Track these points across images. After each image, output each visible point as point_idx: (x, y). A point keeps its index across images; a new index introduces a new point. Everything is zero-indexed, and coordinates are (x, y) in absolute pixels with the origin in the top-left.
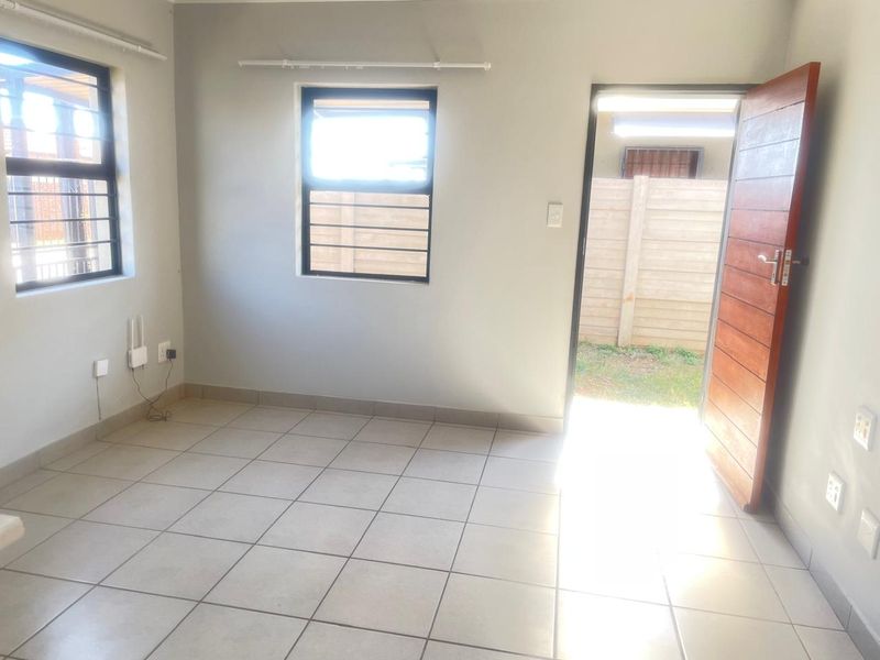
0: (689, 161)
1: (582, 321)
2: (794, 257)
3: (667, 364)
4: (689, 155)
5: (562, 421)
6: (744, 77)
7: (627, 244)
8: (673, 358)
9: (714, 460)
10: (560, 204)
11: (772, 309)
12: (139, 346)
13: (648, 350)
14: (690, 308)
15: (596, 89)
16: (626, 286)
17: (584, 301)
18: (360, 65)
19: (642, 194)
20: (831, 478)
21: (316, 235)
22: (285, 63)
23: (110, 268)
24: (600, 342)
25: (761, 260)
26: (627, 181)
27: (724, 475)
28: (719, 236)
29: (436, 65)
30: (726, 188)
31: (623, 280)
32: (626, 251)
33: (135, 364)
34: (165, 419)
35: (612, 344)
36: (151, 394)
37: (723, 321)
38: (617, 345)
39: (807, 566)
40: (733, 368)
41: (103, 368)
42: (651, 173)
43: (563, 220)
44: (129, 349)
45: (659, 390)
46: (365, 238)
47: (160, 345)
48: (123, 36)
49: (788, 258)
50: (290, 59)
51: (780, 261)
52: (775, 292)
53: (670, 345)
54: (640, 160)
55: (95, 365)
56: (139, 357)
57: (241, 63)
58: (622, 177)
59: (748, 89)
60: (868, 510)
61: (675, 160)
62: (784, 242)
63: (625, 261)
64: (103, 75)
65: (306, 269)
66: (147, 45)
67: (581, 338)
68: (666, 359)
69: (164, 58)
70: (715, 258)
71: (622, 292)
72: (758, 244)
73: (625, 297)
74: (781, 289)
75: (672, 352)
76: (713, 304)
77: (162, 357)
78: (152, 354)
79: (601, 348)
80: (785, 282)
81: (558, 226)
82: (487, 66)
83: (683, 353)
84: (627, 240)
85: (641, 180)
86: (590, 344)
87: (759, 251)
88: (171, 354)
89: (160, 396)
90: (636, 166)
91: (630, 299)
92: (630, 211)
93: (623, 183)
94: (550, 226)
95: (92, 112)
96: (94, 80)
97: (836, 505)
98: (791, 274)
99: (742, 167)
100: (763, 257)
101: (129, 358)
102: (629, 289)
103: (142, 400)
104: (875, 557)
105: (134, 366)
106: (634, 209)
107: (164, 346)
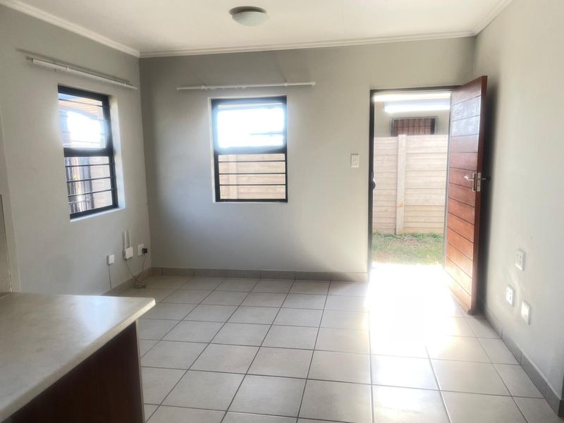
0: (430, 125)
1: (374, 220)
2: (482, 176)
3: (425, 242)
4: (430, 121)
5: (366, 274)
6: (451, 82)
7: (397, 175)
8: (428, 239)
9: (452, 291)
10: (357, 154)
11: (473, 204)
12: (129, 247)
13: (414, 235)
14: (436, 209)
15: (372, 92)
16: (398, 199)
17: (374, 209)
18: (244, 87)
19: (404, 145)
20: (508, 289)
21: (222, 180)
22: (203, 87)
23: (111, 204)
24: (386, 232)
25: (466, 179)
26: (395, 138)
27: (458, 297)
28: (446, 166)
29: (286, 85)
30: (447, 139)
31: (396, 195)
32: (397, 178)
33: (127, 257)
34: (144, 287)
35: (393, 233)
36: (135, 274)
37: (450, 213)
38: (395, 234)
39: (501, 337)
40: (457, 238)
41: (112, 259)
42: (409, 133)
43: (360, 163)
44: (124, 249)
45: (420, 256)
46: (244, 179)
47: (139, 246)
48: (115, 78)
49: (479, 177)
50: (205, 85)
51: (475, 179)
52: (474, 195)
53: (426, 231)
54: (401, 126)
55: (108, 258)
56: (129, 253)
57: (178, 89)
58: (392, 136)
59: (454, 88)
60: (525, 301)
61: (421, 124)
62: (476, 169)
63: (397, 184)
64: (105, 100)
65: (218, 199)
66: (127, 82)
67: (374, 231)
68: (424, 240)
69: (136, 88)
70: (445, 179)
71: (396, 202)
72: (464, 170)
73: (398, 205)
74: (477, 193)
75: (428, 236)
76: (446, 206)
77: (140, 253)
78: (135, 251)
79: (386, 236)
80: (479, 189)
81: (357, 166)
82: (313, 84)
83: (434, 236)
84: (397, 172)
85: (402, 137)
86: (380, 234)
87: (465, 174)
88: (145, 251)
89: (139, 275)
90: (399, 129)
91: (401, 206)
92: (397, 155)
93: (392, 139)
94: (352, 167)
95: (99, 120)
96: (100, 103)
97: (511, 302)
98: (481, 185)
99: (454, 130)
100: (466, 177)
101: (124, 254)
102: (400, 200)
103: (131, 277)
104: (529, 324)
105: (127, 258)
106: (399, 154)
107: (141, 246)
